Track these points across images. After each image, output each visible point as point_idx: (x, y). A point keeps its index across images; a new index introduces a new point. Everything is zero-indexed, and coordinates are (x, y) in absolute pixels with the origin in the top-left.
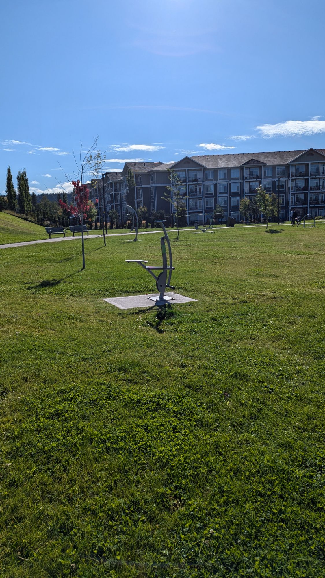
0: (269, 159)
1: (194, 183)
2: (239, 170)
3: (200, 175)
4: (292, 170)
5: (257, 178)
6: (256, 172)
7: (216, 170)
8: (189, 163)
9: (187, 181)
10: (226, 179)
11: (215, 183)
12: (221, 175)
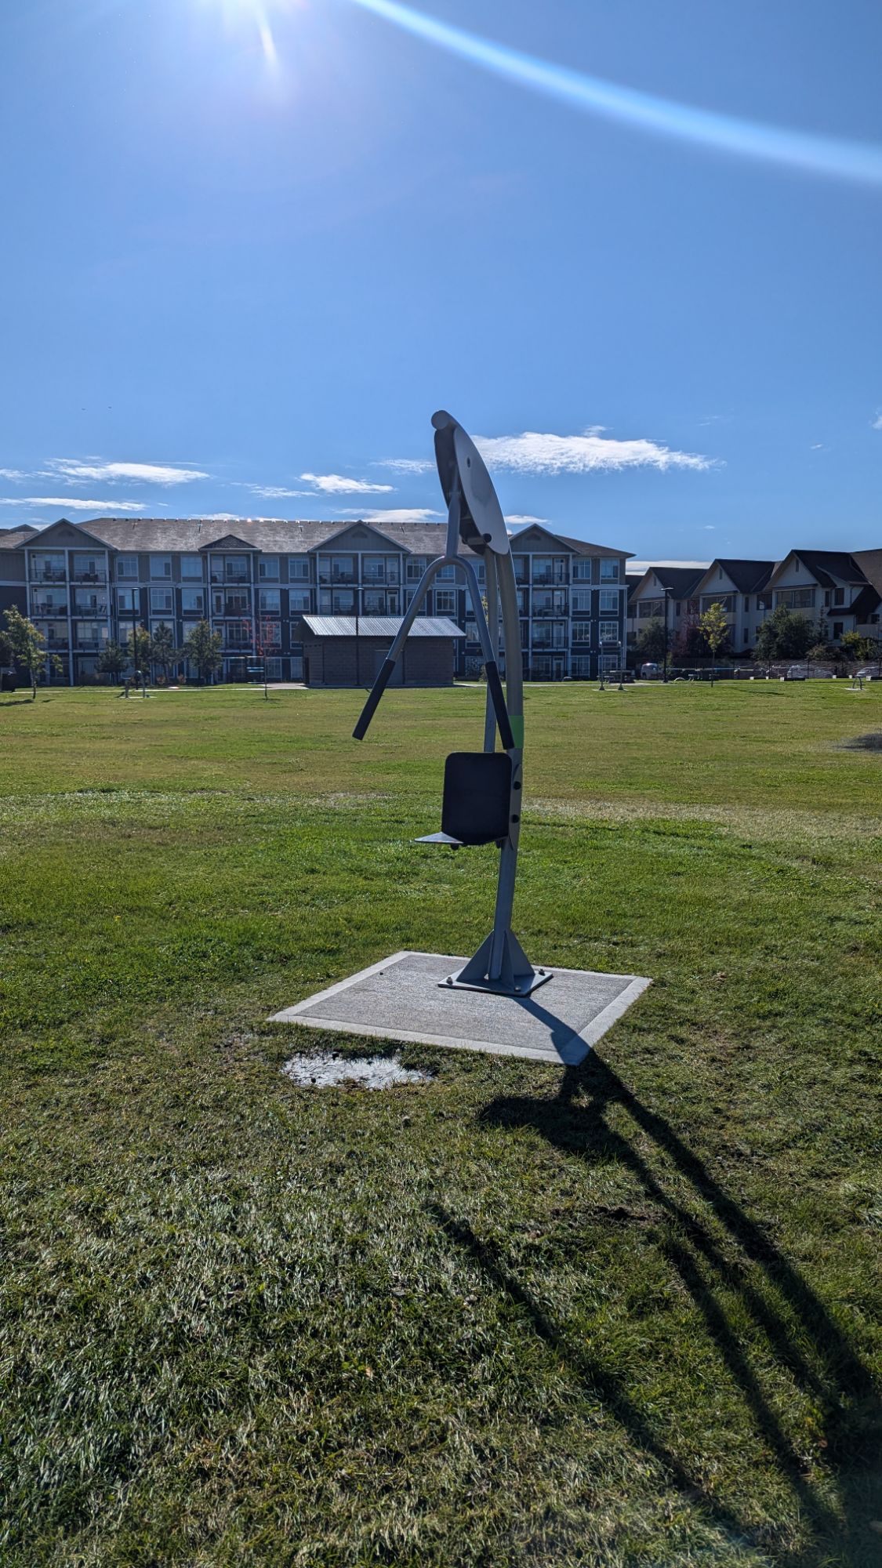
1: (84, 584)
5: (242, 580)
6: (240, 566)
7: (144, 557)
8: (71, 534)
9: (68, 579)
10: (169, 579)
11: (142, 585)
12: (157, 569)
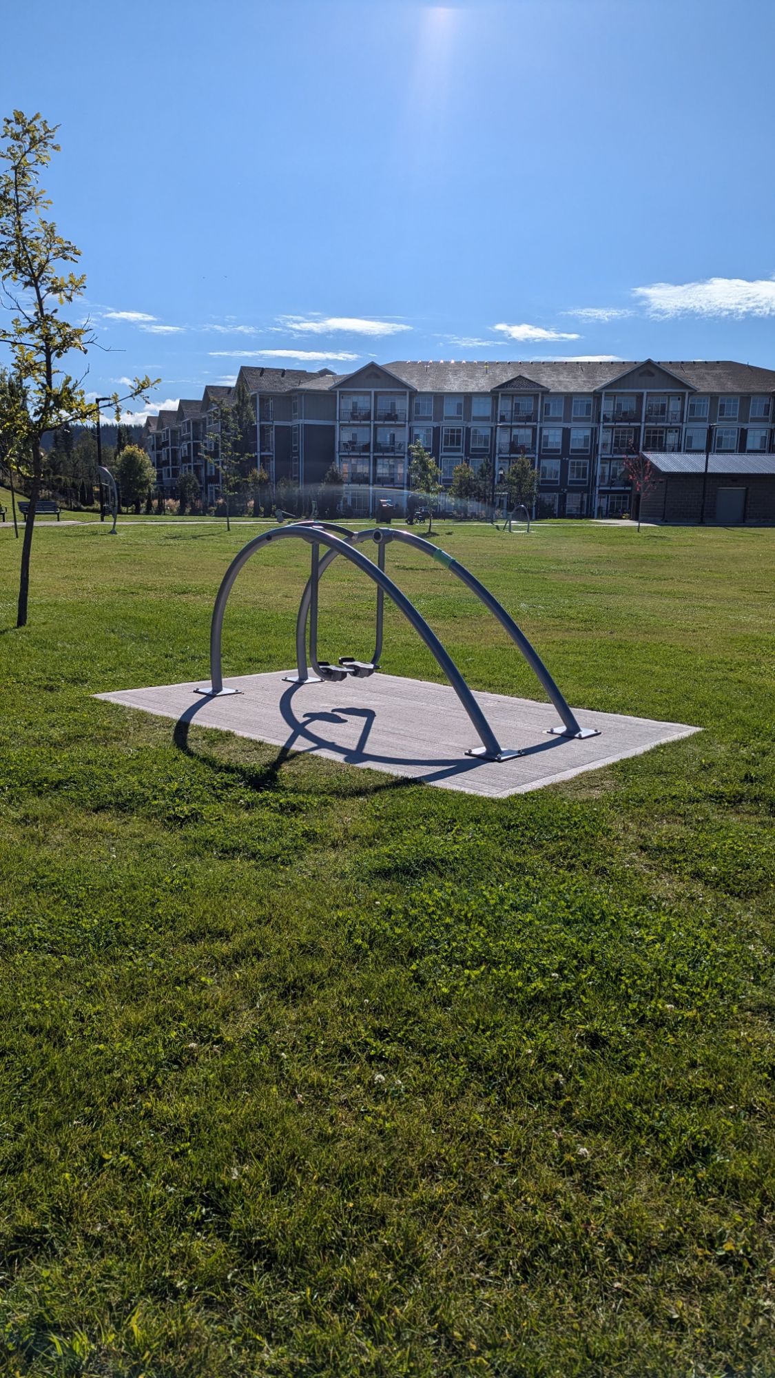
0: (561, 379)
1: (386, 423)
2: (489, 400)
3: (402, 405)
4: (607, 407)
5: (528, 419)
6: (527, 405)
7: (439, 397)
8: (377, 376)
9: (372, 418)
10: (460, 418)
11: (435, 424)
12: (450, 409)
